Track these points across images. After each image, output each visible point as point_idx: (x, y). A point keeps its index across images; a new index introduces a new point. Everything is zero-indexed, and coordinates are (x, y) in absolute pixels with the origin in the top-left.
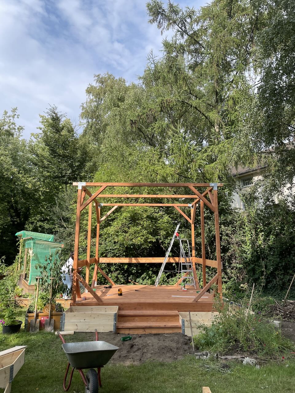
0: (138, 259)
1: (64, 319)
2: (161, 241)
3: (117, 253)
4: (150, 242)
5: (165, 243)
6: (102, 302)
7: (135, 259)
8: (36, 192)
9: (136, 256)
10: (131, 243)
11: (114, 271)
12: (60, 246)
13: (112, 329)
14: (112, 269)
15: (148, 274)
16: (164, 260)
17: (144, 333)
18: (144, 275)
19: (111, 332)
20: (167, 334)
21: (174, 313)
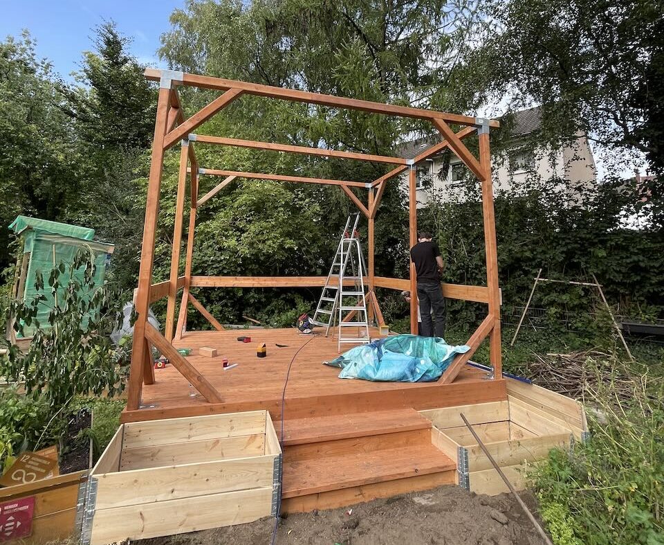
1: (93, 501)
3: (225, 268)
4: (289, 250)
6: (220, 401)
8: (73, 169)
11: (217, 300)
12: (105, 249)
13: (266, 508)
14: (213, 296)
17: (360, 499)
18: (271, 306)
19: (264, 520)
20: (422, 493)
21: (418, 423)
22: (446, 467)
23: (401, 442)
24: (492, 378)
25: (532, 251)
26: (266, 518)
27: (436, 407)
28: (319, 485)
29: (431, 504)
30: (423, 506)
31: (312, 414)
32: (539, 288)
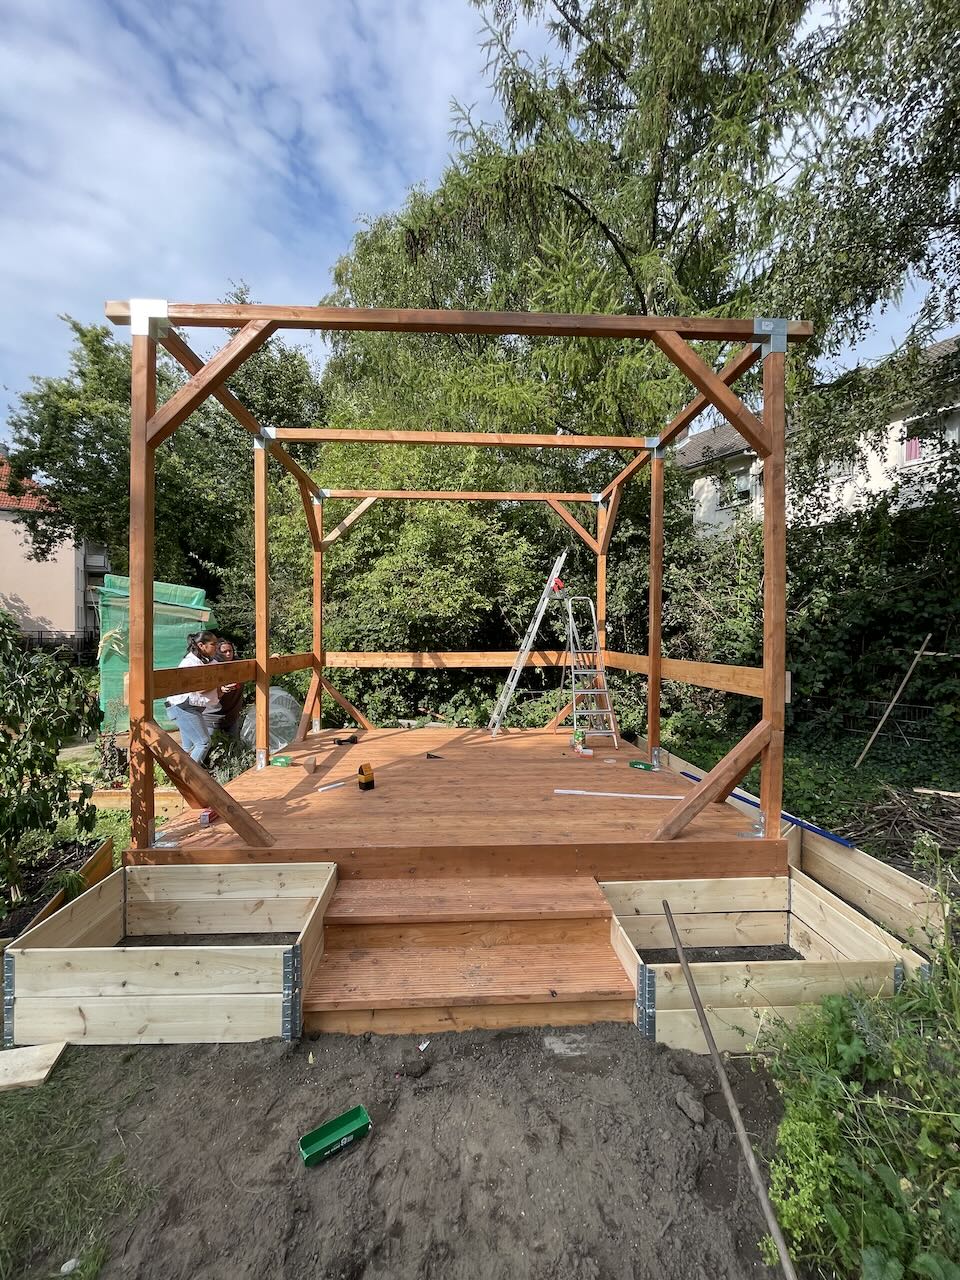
0: (439, 658)
2: (504, 609)
3: (386, 641)
4: (479, 611)
5: (515, 615)
6: (264, 844)
7: (431, 657)
9: (437, 648)
10: (425, 613)
11: (380, 686)
13: (275, 1025)
14: (375, 679)
15: (470, 694)
16: (515, 661)
17: (448, 1026)
18: (459, 696)
19: (268, 1043)
20: (563, 1031)
21: (587, 907)
22: (614, 993)
23: (550, 936)
24: (761, 835)
25: (914, 600)
26: (271, 1041)
27: (640, 878)
28: (373, 997)
29: (572, 1054)
30: (554, 1056)
31: (412, 873)
32: (923, 670)
